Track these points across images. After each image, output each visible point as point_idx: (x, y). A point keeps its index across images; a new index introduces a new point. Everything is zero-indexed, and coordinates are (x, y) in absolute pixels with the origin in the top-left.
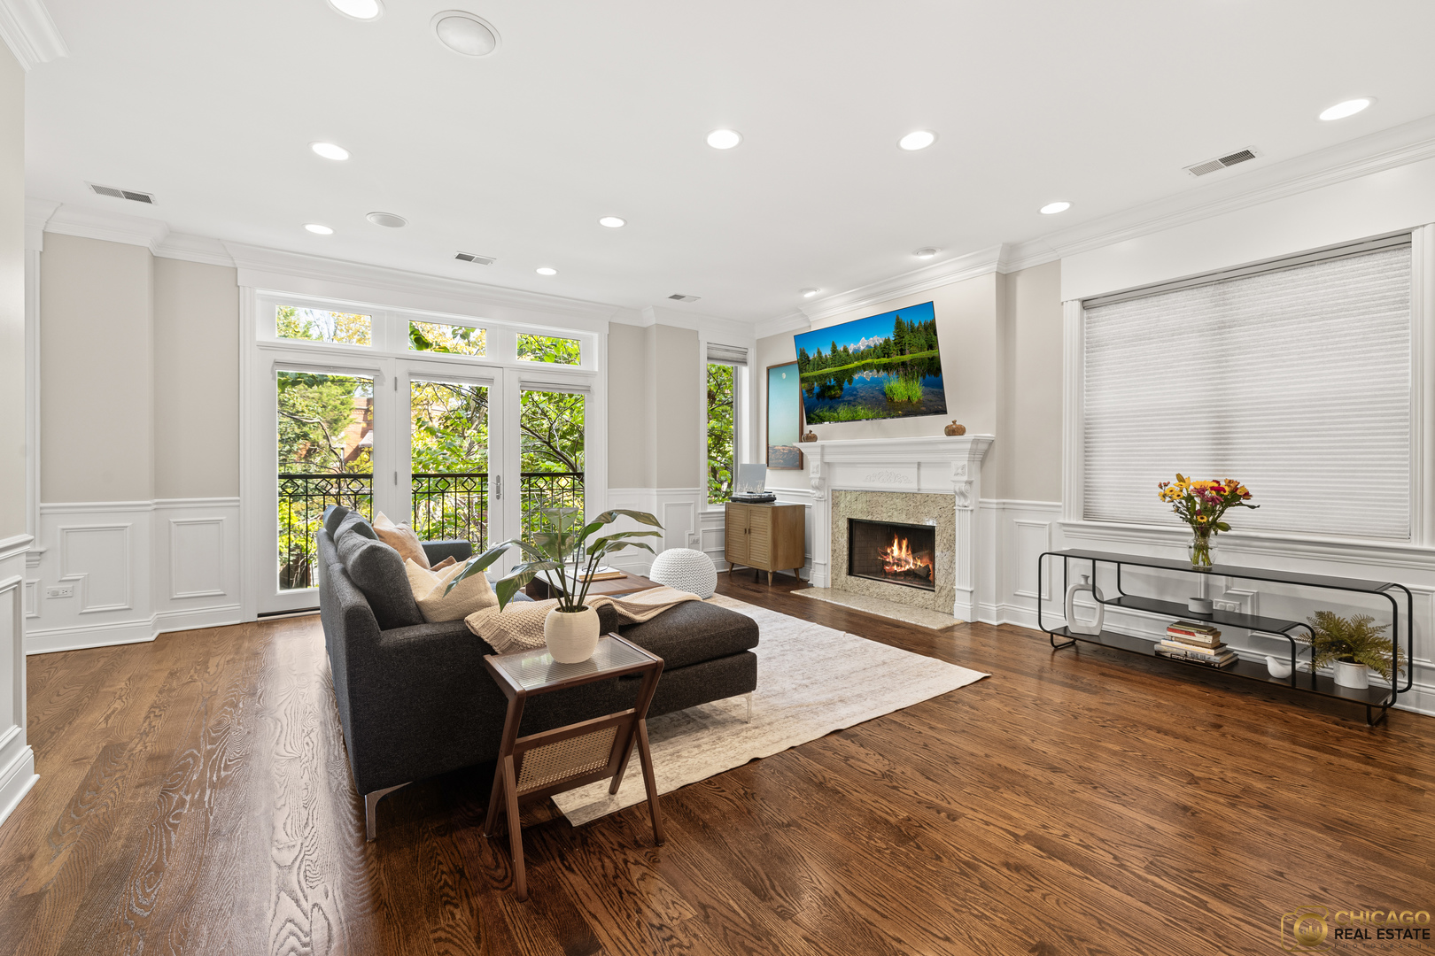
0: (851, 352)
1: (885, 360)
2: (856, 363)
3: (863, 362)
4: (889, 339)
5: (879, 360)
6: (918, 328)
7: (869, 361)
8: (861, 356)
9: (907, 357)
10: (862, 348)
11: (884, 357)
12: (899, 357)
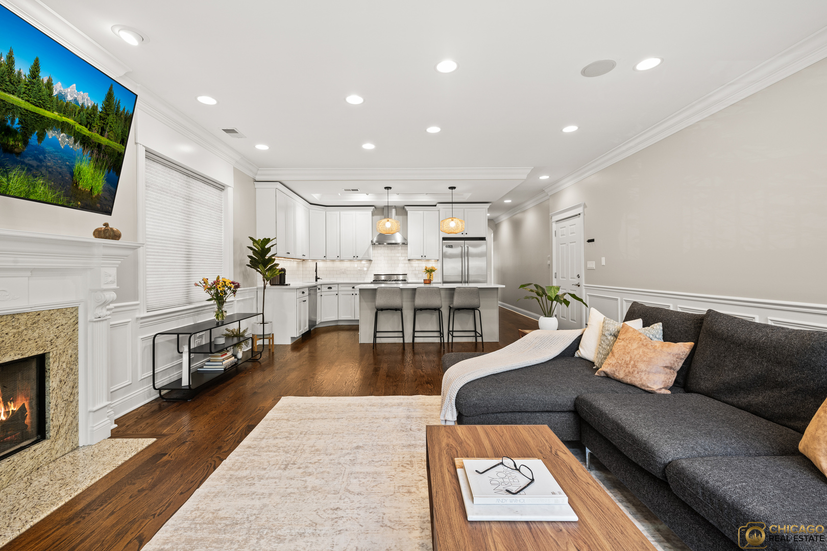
0: (55, 93)
1: (85, 131)
2: (56, 114)
3: (65, 119)
4: (97, 107)
5: (80, 127)
6: (121, 114)
7: (71, 121)
8: (65, 108)
9: (104, 140)
10: (69, 98)
11: (86, 127)
12: (98, 136)
